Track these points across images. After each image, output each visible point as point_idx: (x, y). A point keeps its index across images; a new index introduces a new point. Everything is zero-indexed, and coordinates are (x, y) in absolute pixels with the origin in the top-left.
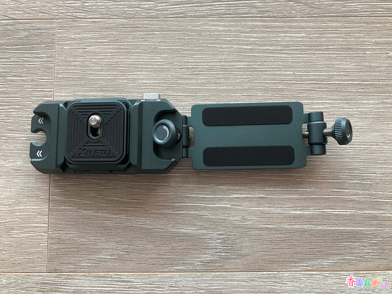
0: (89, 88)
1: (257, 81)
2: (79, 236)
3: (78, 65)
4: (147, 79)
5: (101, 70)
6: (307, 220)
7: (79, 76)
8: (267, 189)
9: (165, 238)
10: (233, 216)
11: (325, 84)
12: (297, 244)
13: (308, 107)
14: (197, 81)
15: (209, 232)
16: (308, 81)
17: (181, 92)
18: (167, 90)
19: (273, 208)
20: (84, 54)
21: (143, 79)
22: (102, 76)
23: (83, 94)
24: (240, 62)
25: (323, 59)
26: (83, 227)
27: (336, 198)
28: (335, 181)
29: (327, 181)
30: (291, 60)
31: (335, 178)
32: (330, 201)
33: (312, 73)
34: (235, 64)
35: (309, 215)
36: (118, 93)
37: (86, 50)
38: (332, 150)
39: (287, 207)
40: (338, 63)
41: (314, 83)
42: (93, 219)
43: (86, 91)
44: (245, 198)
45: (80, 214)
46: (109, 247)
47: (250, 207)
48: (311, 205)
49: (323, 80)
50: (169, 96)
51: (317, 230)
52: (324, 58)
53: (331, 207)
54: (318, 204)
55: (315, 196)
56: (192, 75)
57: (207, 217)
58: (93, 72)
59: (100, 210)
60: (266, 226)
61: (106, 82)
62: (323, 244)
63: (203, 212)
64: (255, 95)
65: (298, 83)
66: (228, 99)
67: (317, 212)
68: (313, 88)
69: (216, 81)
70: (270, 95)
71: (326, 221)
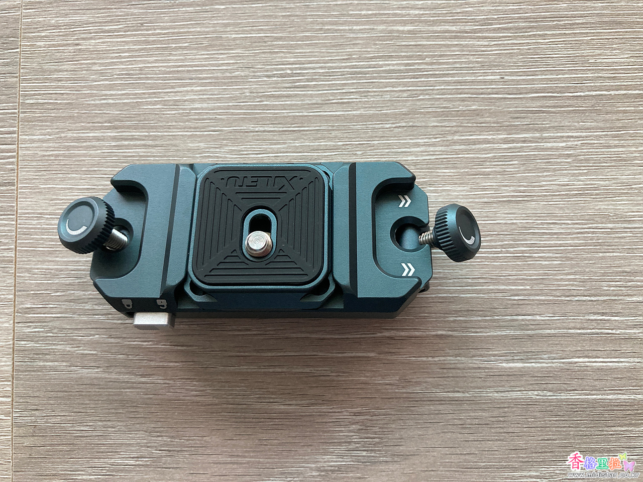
0: (89, 123)
1: (427, 97)
2: (73, 421)
3: (65, 79)
4: (202, 101)
5: (111, 87)
6: (537, 380)
7: (68, 100)
8: (451, 319)
9: (245, 423)
10: (381, 376)
11: (569, 98)
12: (517, 430)
13: (532, 148)
14: (302, 100)
15: (334, 410)
16: (532, 93)
17: (272, 124)
18: (242, 120)
19: (464, 356)
20: (77, 55)
21: (193, 101)
22: (112, 99)
23: (75, 135)
24: (389, 58)
25: (563, 45)
26: (82, 402)
27: (598, 334)
28: (593, 298)
29: (577, 298)
30: (496, 50)
31: (593, 292)
32: (584, 340)
33: (539, 77)
34: (381, 63)
35: (540, 370)
36: (143, 130)
37: (80, 47)
38: (585, 235)
39: (494, 355)
40: (594, 54)
41: (545, 97)
42: (99, 385)
43: (83, 130)
44: (405, 338)
45: (75, 376)
46: (132, 442)
47: (417, 355)
48: (544, 349)
49: (563, 89)
50: (246, 134)
51: (558, 402)
52: (566, 44)
53: (586, 353)
54: (559, 347)
55: (553, 331)
56: (292, 89)
57: (328, 378)
58: (95, 92)
59: (113, 368)
60: (451, 395)
61: (121, 111)
62: (572, 431)
63: (320, 369)
64: (423, 124)
65: (511, 98)
66: (368, 135)
67: (556, 364)
68: (542, 107)
69: (341, 99)
70: (455, 124)
71: (576, 381)
